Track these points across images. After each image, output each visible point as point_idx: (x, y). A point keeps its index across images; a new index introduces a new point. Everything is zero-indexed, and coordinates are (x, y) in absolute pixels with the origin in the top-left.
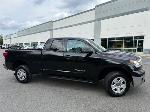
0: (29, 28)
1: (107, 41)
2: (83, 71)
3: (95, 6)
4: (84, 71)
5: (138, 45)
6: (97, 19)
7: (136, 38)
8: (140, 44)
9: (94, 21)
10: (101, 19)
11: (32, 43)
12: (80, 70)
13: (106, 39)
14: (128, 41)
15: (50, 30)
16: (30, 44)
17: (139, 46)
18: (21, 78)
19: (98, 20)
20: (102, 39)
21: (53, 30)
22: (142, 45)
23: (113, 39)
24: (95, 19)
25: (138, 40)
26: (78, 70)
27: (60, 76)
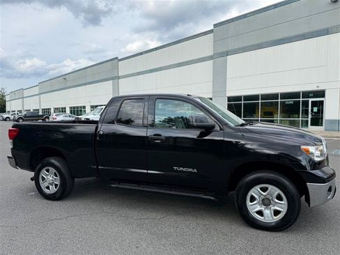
0: (66, 75)
1: (243, 102)
2: (190, 170)
3: (214, 25)
4: (195, 171)
5: (312, 110)
6: (217, 54)
7: (306, 94)
8: (315, 109)
9: (211, 58)
10: (227, 54)
11: (71, 108)
12: (185, 169)
13: (238, 98)
14: (290, 101)
15: (113, 79)
16: (68, 111)
17: (315, 113)
18: (48, 188)
19: (220, 55)
20: (230, 99)
21: (119, 78)
22: (321, 111)
23: (255, 97)
24: (214, 54)
25: (310, 100)
26: (181, 169)
27: (139, 183)
